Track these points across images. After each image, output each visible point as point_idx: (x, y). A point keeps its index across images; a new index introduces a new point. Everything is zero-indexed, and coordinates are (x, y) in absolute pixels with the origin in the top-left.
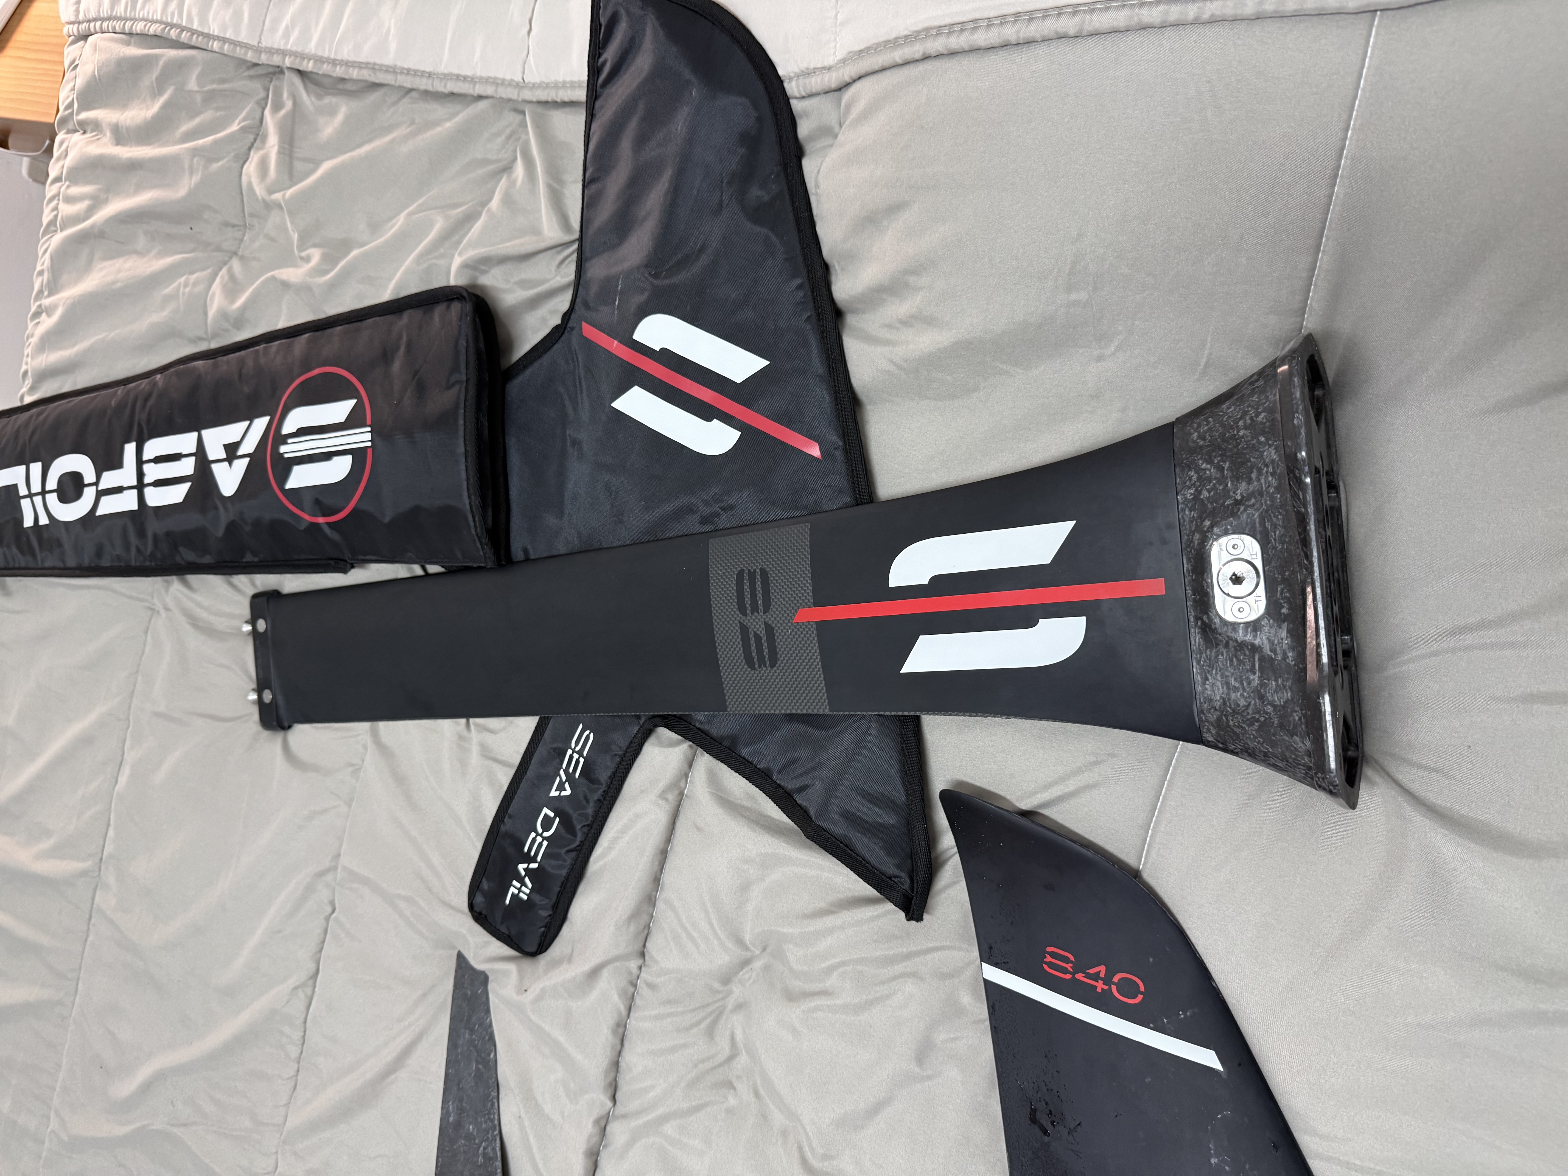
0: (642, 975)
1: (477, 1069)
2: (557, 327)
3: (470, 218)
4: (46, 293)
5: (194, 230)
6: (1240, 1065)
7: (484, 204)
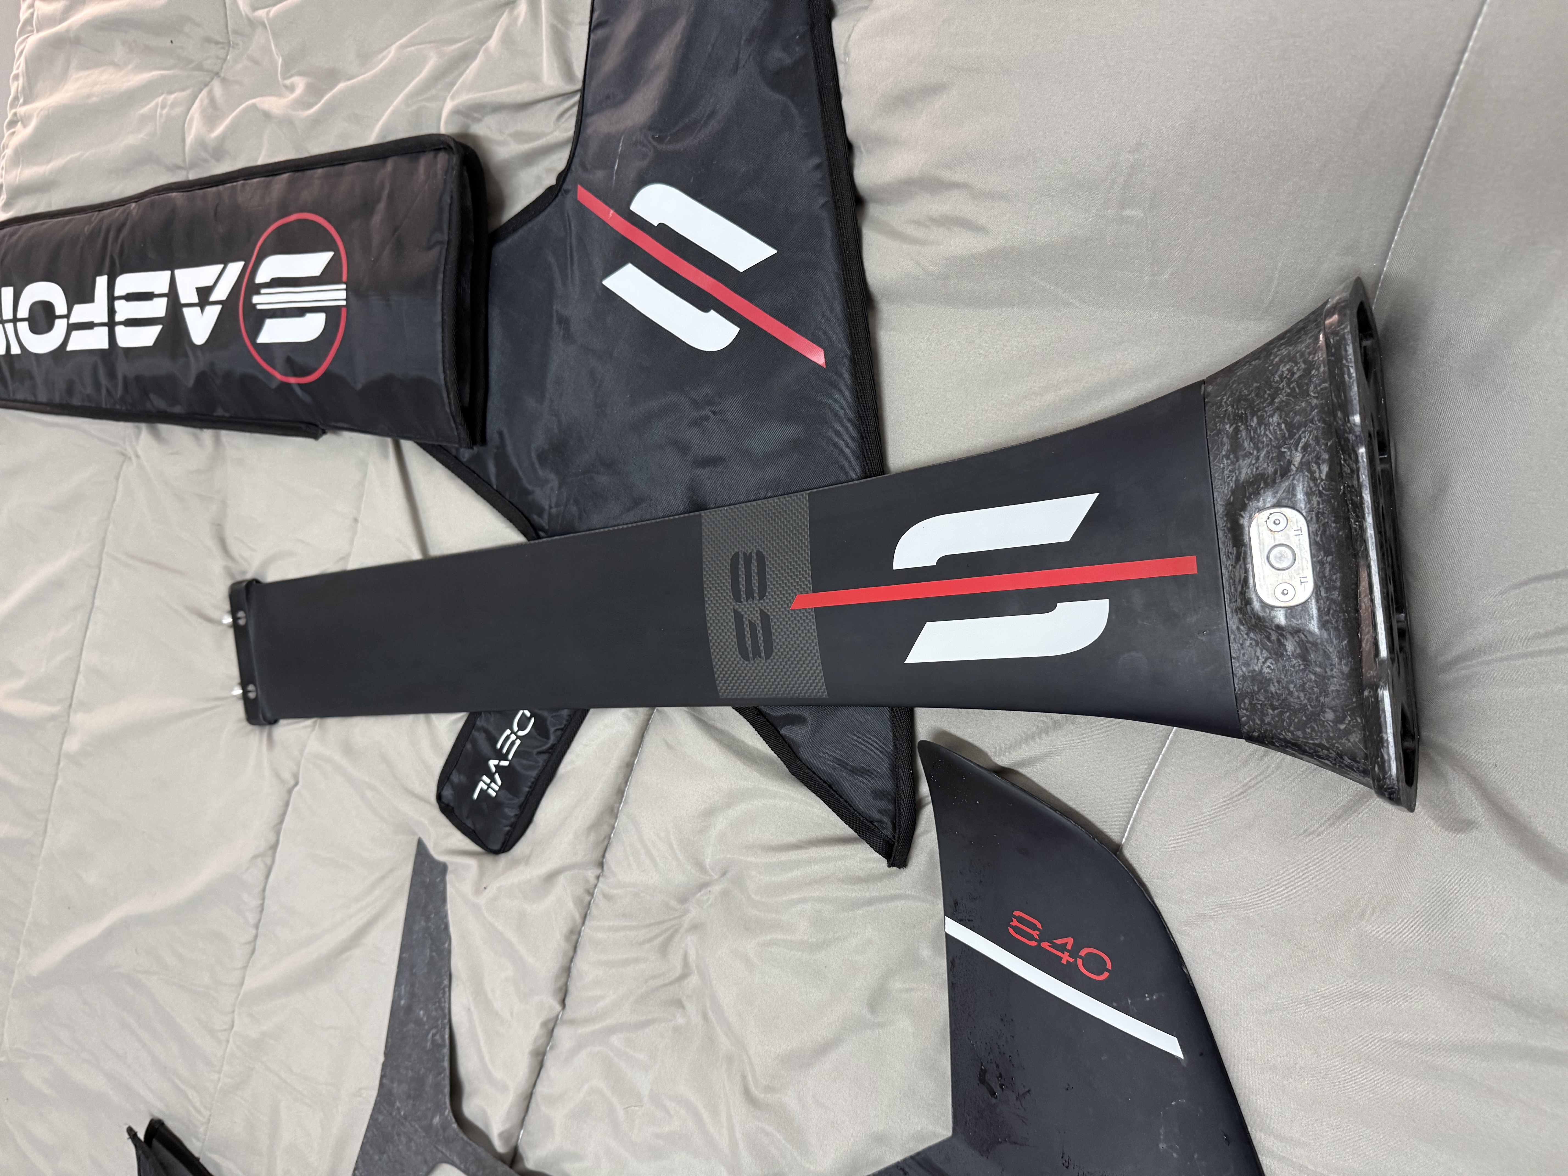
0: (600, 885)
1: (432, 957)
2: (550, 189)
3: (466, 57)
4: (21, 101)
5: (174, 43)
6: (1201, 1054)
7: (483, 42)
